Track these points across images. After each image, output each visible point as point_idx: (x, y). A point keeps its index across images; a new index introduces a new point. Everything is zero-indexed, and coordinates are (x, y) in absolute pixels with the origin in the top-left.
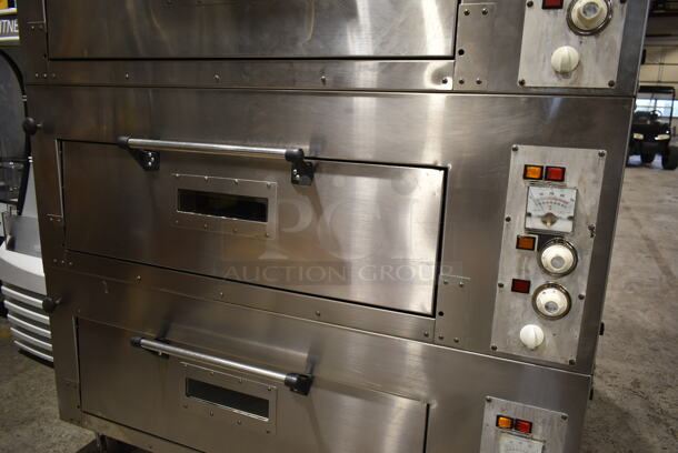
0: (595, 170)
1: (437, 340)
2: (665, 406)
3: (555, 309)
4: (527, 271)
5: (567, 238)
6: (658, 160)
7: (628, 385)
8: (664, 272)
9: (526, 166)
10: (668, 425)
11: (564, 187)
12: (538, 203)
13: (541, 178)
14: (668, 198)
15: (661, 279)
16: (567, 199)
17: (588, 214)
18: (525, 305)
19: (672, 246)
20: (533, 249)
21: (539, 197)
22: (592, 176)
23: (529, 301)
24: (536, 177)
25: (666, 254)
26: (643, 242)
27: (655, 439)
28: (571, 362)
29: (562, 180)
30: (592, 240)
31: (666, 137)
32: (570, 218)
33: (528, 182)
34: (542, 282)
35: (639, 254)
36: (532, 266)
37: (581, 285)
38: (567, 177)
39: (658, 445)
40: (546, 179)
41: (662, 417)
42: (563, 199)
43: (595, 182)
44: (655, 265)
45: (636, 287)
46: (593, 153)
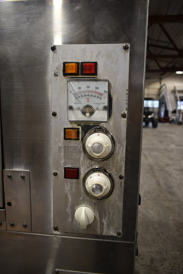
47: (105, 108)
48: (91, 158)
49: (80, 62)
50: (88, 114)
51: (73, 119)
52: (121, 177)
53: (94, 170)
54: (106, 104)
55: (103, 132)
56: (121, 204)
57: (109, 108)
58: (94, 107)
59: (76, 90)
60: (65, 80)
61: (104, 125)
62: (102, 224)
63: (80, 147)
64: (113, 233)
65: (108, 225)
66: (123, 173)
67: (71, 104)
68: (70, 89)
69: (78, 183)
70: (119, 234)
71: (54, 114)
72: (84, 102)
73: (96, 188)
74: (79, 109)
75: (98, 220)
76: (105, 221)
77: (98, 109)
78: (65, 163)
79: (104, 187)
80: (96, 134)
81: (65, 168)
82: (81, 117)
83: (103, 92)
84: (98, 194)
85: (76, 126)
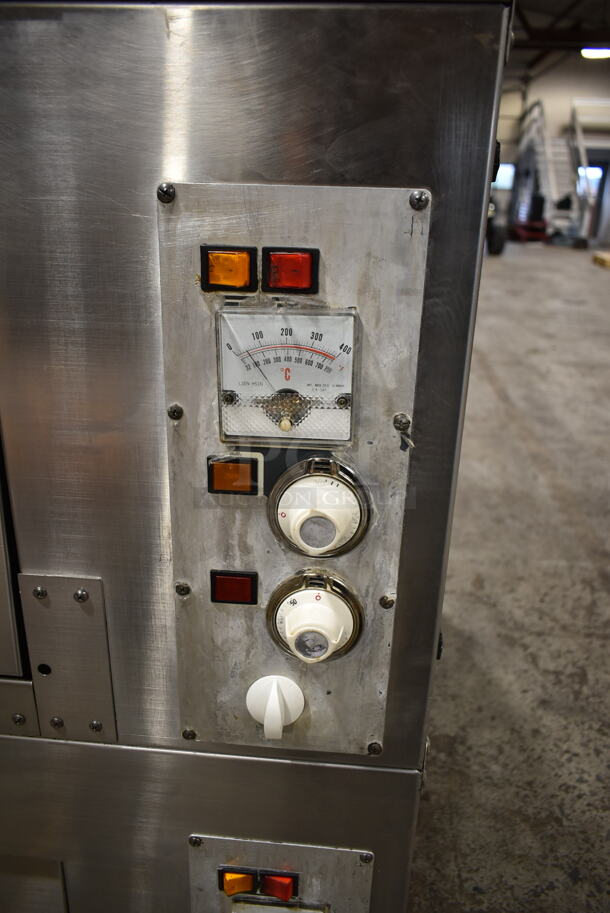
0: (401, 253)
1: (47, 726)
2: (518, 614)
3: (323, 647)
4: (246, 550)
5: (339, 456)
7: (468, 587)
9: (205, 251)
10: (525, 647)
11: (320, 310)
12: (253, 363)
13: (251, 287)
16: (330, 344)
17: (392, 385)
18: (250, 631)
20: (254, 490)
21: (252, 343)
22: (394, 273)
23: (259, 622)
24: (239, 283)
27: (511, 677)
28: (372, 748)
29: (313, 288)
30: (405, 456)
32: (344, 402)
33: (217, 299)
34: (286, 572)
36: (257, 534)
37: (384, 574)
38: (326, 280)
39: (516, 687)
40: (266, 289)
41: (517, 635)
42: (318, 345)
43: (405, 292)
46: (395, 198)
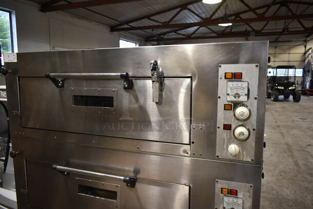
6: (291, 97)
8: (295, 165)
14: (296, 119)
15: (294, 169)
19: (298, 148)
25: (296, 153)
26: (285, 146)
31: (293, 88)
35: (284, 154)
44: (291, 160)
45: (283, 174)
47: (246, 95)
48: (238, 120)
49: (233, 72)
50: (237, 98)
51: (229, 100)
52: (254, 130)
53: (240, 126)
54: (247, 93)
55: (244, 106)
56: (254, 144)
57: (248, 95)
58: (240, 94)
59: (232, 86)
60: (225, 81)
61: (246, 103)
62: (243, 155)
63: (232, 114)
64: (249, 160)
65: (247, 155)
66: (255, 128)
67: (228, 93)
68: (228, 85)
69: (231, 132)
70: (252, 160)
71: (219, 97)
72: (235, 92)
73: (241, 134)
74: (232, 95)
75: (241, 152)
76: (245, 153)
77: (242, 95)
78: (224, 122)
79: (245, 134)
80: (241, 107)
81: (224, 125)
82: (233, 99)
83: (245, 87)
84: (242, 137)
85: (230, 103)
